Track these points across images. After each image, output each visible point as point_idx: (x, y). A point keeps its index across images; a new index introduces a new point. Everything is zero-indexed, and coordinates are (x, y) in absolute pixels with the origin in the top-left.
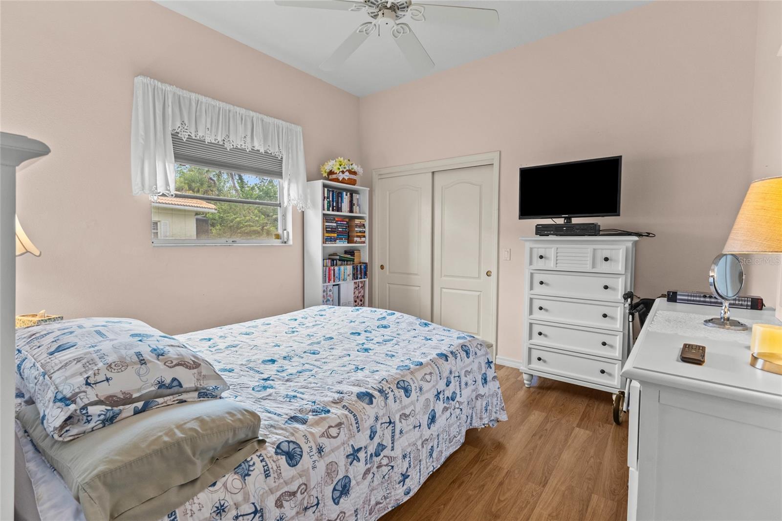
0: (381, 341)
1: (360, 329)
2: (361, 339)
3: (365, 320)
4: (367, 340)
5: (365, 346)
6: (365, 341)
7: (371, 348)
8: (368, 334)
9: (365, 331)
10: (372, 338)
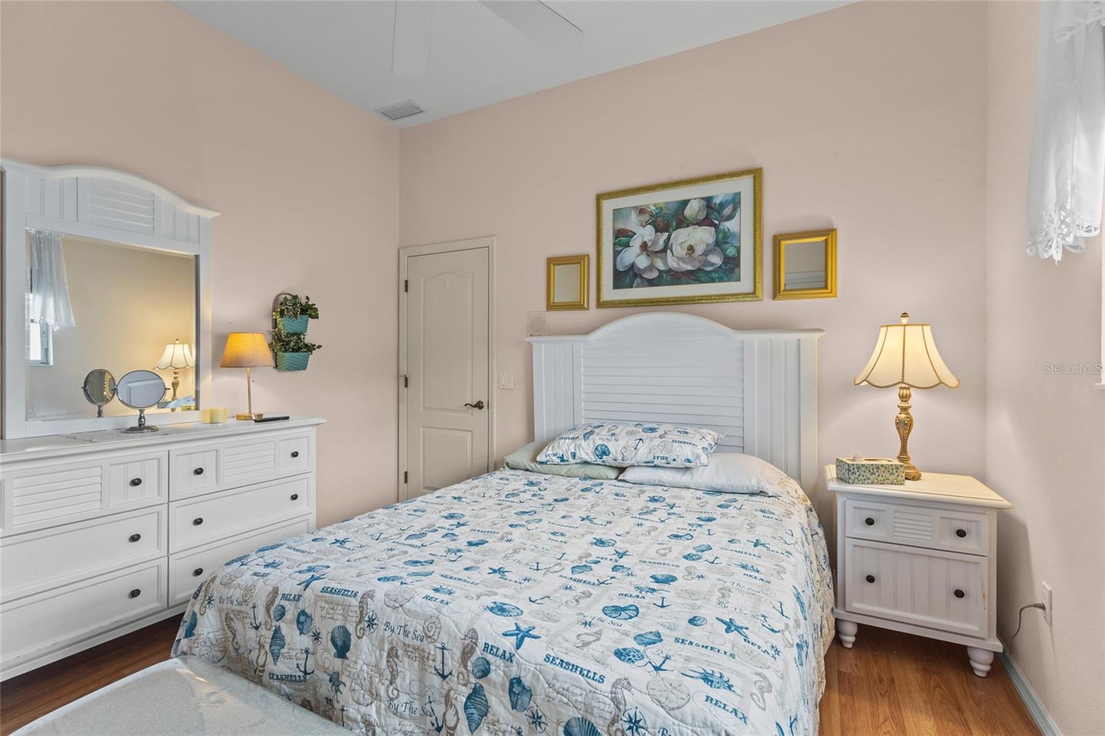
0: (429, 533)
1: (471, 555)
2: (464, 535)
3: (464, 575)
4: (453, 534)
5: (454, 521)
6: (456, 531)
7: (444, 519)
8: (453, 545)
9: (459, 551)
10: (445, 540)
